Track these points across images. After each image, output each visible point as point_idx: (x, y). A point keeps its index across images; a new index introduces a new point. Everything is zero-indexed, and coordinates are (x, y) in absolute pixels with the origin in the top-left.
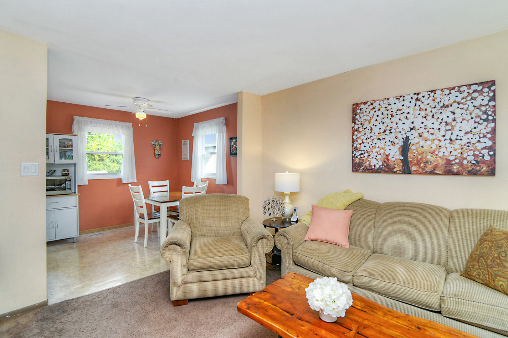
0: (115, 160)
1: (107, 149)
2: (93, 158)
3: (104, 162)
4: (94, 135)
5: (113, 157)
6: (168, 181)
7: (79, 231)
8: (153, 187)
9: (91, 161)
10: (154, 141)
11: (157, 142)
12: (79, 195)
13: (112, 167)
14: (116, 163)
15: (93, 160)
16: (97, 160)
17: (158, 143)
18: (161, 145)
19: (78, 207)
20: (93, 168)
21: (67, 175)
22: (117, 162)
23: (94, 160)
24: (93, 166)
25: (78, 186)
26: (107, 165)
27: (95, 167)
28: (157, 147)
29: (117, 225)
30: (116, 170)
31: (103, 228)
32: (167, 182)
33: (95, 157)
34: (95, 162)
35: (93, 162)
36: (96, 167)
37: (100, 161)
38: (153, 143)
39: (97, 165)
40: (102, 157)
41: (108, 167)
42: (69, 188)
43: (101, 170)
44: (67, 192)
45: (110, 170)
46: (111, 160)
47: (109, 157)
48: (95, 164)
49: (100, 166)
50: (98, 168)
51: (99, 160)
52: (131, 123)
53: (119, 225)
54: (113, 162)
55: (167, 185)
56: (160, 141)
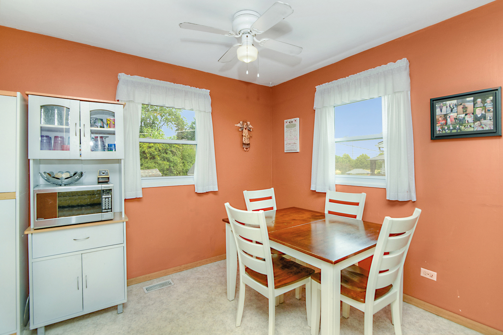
0: (166, 158)
1: (158, 147)
2: (145, 156)
3: (155, 160)
4: (146, 133)
5: (164, 155)
6: (273, 189)
7: (127, 279)
8: (251, 200)
9: (143, 159)
10: (241, 122)
11: (245, 124)
12: (126, 222)
13: (163, 165)
14: (166, 161)
15: (145, 158)
16: (149, 158)
17: (247, 125)
18: (250, 128)
19: (125, 245)
20: (145, 166)
21: (106, 182)
22: (168, 160)
23: (147, 158)
24: (145, 165)
25: (125, 200)
26: (158, 163)
27: (146, 165)
28: (245, 132)
29: (188, 264)
30: (167, 168)
31: (167, 270)
32: (270, 192)
33: (147, 156)
34: (147, 160)
35: (145, 160)
36: (148, 165)
37: (152, 160)
38: (239, 125)
39: (149, 163)
40: (153, 155)
41: (159, 165)
42: (109, 209)
43: (152, 168)
44: (106, 216)
45: (161, 168)
46: (162, 158)
47: (160, 155)
48: (147, 162)
49: (152, 164)
50: (149, 166)
51: (151, 158)
52: (209, 91)
53: (191, 264)
54: (164, 159)
55: (270, 198)
56: (249, 123)
